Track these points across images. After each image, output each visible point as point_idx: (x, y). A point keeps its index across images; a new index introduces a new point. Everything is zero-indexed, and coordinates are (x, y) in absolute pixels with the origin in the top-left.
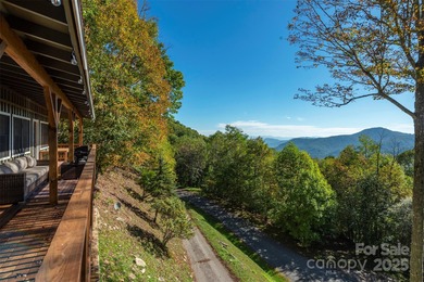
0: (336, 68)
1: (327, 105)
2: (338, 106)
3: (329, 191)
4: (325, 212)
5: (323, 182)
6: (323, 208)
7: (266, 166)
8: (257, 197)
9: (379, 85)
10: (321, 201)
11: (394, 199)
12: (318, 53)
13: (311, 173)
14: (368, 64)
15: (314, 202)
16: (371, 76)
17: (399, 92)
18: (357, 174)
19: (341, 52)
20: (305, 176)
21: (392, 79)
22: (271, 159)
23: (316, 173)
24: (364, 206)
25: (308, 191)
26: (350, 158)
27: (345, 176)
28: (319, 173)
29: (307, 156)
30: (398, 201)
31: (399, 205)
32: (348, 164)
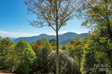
0: (39, 16)
1: (36, 27)
2: (40, 27)
3: (34, 54)
4: (33, 61)
5: (33, 51)
6: (33, 60)
7: (11, 49)
8: (7, 62)
9: (49, 23)
10: (32, 58)
11: (49, 52)
12: (35, 10)
13: (29, 49)
14: (47, 16)
15: (30, 58)
16: (47, 20)
17: (53, 25)
18: (41, 47)
19: (40, 11)
20: (27, 50)
21: (52, 22)
22: (13, 46)
23: (30, 49)
24: (43, 56)
25: (28, 55)
26: (39, 43)
27: (38, 48)
28: (31, 48)
29: (27, 43)
30: (50, 53)
31: (51, 54)
32: (39, 45)
